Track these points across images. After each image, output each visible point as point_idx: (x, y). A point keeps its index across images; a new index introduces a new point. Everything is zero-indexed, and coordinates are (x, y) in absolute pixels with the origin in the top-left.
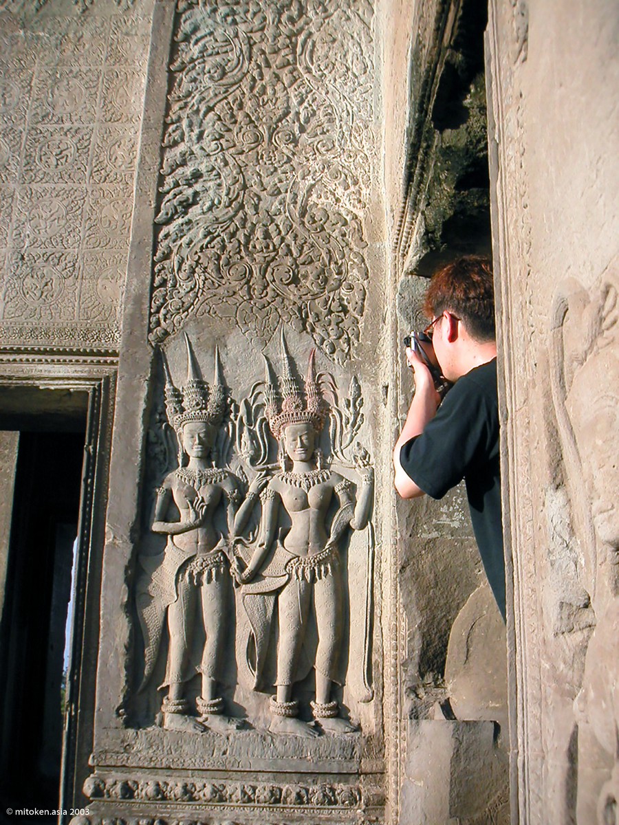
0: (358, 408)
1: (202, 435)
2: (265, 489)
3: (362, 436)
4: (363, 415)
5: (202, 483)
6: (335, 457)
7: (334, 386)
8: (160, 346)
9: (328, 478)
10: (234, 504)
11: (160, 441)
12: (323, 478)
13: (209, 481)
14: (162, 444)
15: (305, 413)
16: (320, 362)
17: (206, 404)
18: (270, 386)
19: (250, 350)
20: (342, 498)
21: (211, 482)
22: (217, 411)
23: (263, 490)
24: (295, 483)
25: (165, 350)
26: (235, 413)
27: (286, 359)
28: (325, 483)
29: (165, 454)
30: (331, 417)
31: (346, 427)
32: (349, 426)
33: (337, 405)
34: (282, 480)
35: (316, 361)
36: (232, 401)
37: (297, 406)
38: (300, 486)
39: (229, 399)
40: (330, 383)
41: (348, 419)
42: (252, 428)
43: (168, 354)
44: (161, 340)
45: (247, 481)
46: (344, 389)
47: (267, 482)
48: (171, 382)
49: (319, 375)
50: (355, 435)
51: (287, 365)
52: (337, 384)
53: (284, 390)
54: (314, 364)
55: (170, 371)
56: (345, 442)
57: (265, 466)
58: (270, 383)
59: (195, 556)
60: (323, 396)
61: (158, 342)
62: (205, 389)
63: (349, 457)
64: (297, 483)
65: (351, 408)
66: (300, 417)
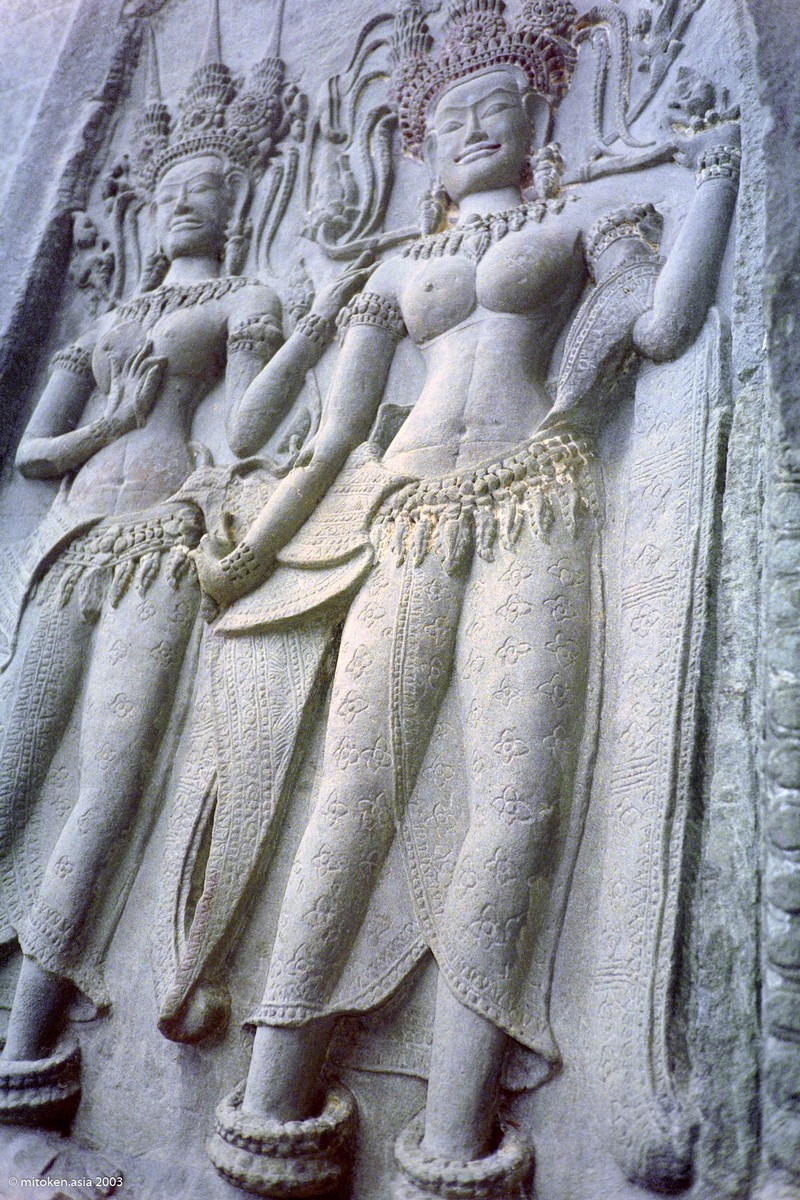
1: (193, 186)
2: (357, 295)
5: (167, 309)
12: (542, 213)
13: (187, 300)
14: (106, 246)
15: (498, 40)
20: (611, 257)
21: (195, 302)
24: (442, 249)
25: (158, 30)
28: (547, 226)
29: (111, 269)
36: (297, 91)
38: (456, 250)
39: (289, 89)
44: (149, 9)
47: (365, 277)
48: (157, 96)
59: (95, 523)
61: (144, 15)
62: (234, 83)
64: (449, 245)
66: (482, 56)
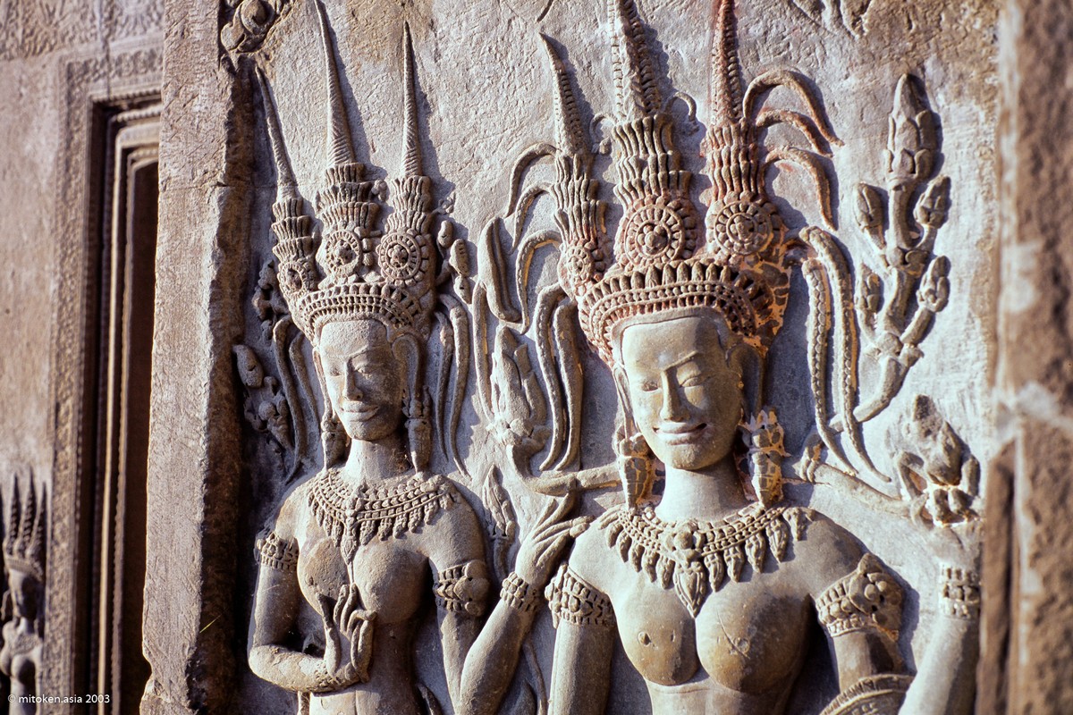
0: (926, 227)
1: (360, 365)
2: (561, 569)
3: (942, 369)
4: (945, 264)
5: (362, 539)
6: (831, 453)
7: (820, 130)
8: (254, 62)
9: (786, 554)
10: (461, 618)
11: (269, 380)
12: (765, 552)
13: (382, 528)
14: (277, 387)
15: (688, 270)
16: (756, 30)
17: (371, 250)
18: (567, 159)
19: (503, 26)
20: (848, 656)
21: (389, 532)
22: (404, 275)
23: (553, 573)
24: (652, 567)
25: (268, 75)
26: (465, 278)
27: (622, 38)
28: (773, 579)
29: (288, 421)
30: (808, 279)
31: (870, 323)
32: (881, 317)
33: (834, 221)
34: (613, 543)
35: (740, 30)
36: (455, 231)
37: (662, 240)
38: (669, 583)
39: (443, 225)
40: (804, 120)
41: (876, 288)
42: (520, 328)
43: (276, 84)
44: (252, 42)
45: (515, 528)
46: (862, 144)
47: (569, 543)
48: (291, 180)
49: (753, 92)
50: (912, 361)
51: (625, 68)
52: (831, 120)
53: (618, 172)
54: (730, 43)
55: (286, 142)
56: (871, 390)
57: (570, 475)
58: (566, 151)
60: (776, 184)
61: (247, 49)
62: (374, 197)
63: (888, 462)
64: (660, 569)
65: (892, 235)
66: (671, 289)
